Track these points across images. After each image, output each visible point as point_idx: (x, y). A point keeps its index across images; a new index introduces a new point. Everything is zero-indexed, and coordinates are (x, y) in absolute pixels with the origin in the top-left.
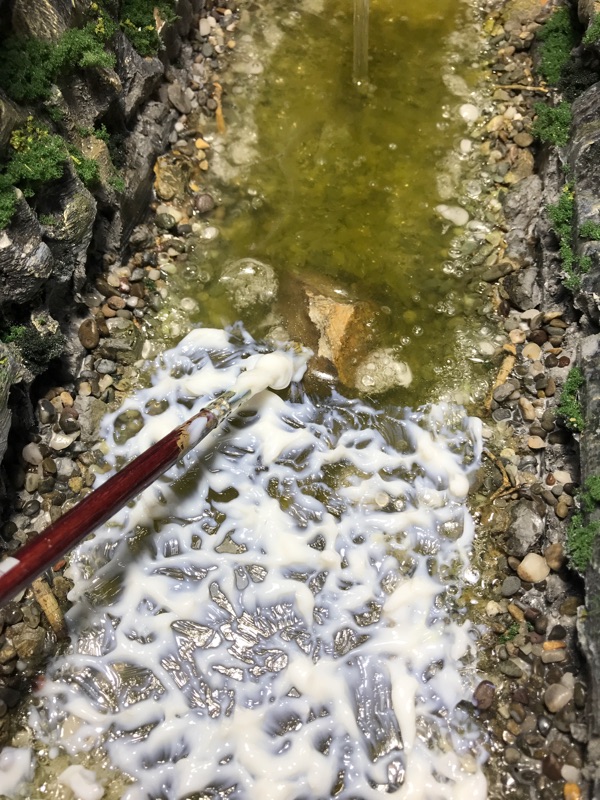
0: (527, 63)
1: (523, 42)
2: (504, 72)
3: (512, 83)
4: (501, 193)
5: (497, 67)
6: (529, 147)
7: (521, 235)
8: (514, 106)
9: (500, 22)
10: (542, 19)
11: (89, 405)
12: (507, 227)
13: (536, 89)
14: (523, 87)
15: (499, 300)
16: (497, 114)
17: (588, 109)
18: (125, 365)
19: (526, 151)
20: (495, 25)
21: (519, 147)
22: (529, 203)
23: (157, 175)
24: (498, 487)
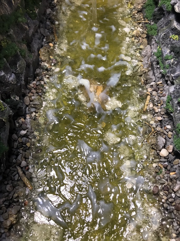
0: (141, 15)
1: (139, 9)
2: (135, 18)
3: (138, 21)
4: (140, 51)
5: (133, 17)
6: (146, 38)
7: (147, 62)
8: (140, 27)
9: (132, 4)
10: (144, 2)
11: (30, 121)
12: (143, 60)
13: (145, 22)
14: (141, 22)
15: (143, 81)
16: (135, 30)
17: (162, 25)
18: (38, 109)
19: (145, 39)
20: (131, 5)
21: (142, 38)
22: (148, 53)
23: (40, 54)
24: (151, 132)
